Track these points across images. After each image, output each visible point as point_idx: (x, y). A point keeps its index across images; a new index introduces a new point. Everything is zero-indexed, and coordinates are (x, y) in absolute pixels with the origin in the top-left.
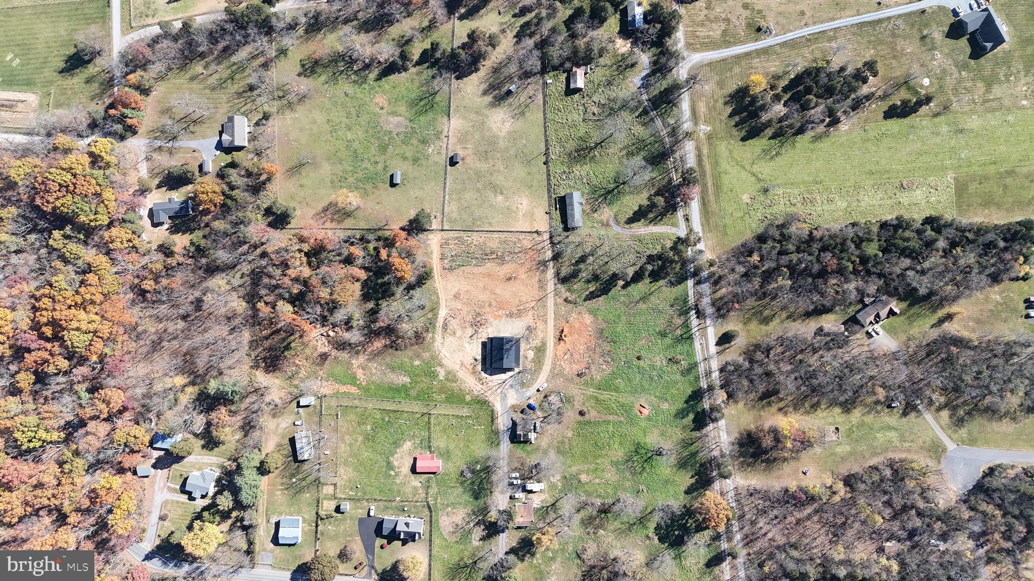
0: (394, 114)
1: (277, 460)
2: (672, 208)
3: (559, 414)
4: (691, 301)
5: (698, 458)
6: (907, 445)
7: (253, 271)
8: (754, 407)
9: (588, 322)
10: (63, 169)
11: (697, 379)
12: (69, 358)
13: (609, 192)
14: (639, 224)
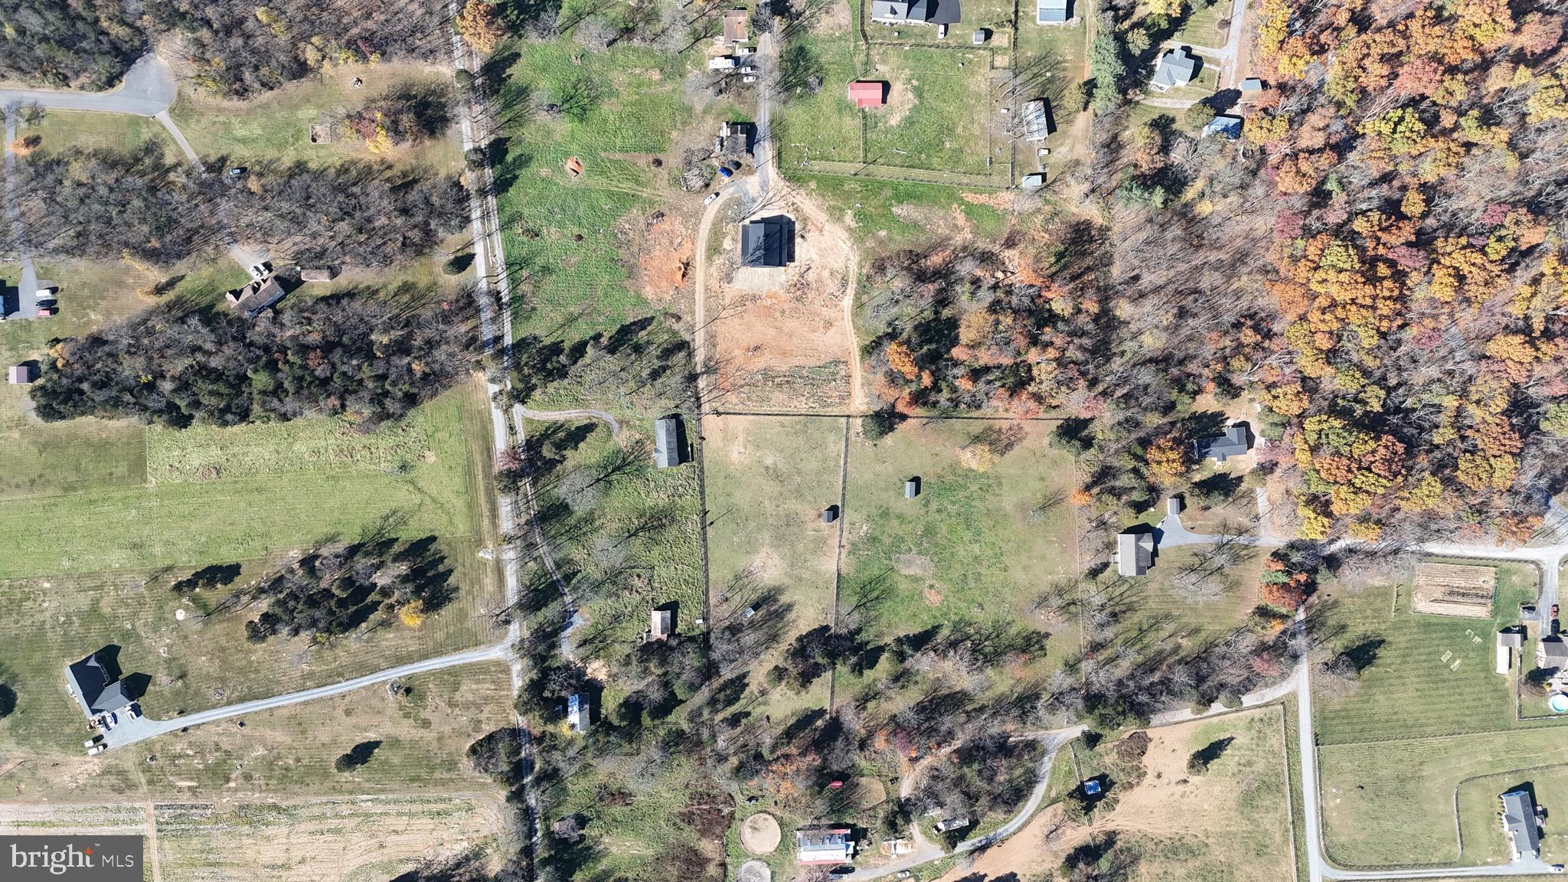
0: (915, 579)
1: (1072, 97)
2: (533, 445)
3: (689, 163)
4: (507, 316)
5: (502, 101)
6: (222, 119)
7: (1108, 360)
8: (425, 171)
9: (648, 288)
10: (1367, 492)
11: (501, 209)
12: (1354, 235)
13: (618, 468)
14: (577, 424)
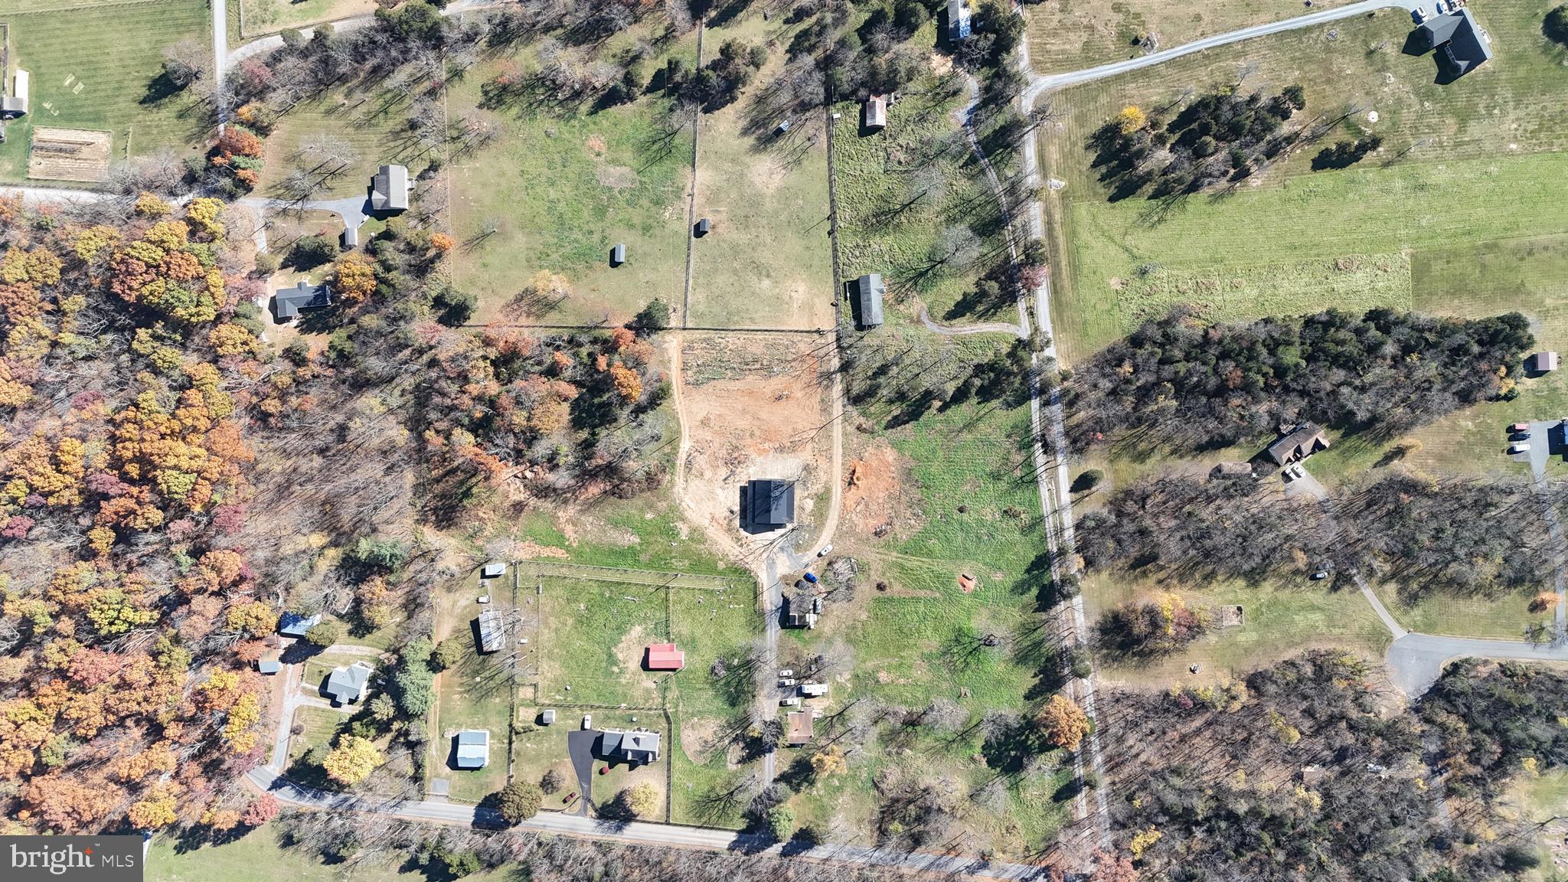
0: (615, 162)
1: (454, 652)
2: (1009, 297)
3: (848, 588)
4: (1036, 429)
5: (1043, 650)
6: (1336, 631)
7: (418, 386)
8: (1122, 578)
9: (890, 459)
10: (150, 242)
11: (1043, 539)
12: (164, 508)
13: (922, 274)
14: (964, 320)
